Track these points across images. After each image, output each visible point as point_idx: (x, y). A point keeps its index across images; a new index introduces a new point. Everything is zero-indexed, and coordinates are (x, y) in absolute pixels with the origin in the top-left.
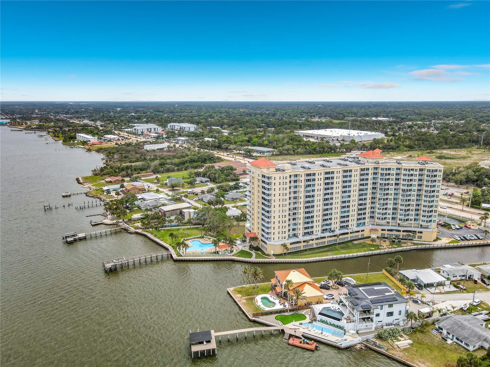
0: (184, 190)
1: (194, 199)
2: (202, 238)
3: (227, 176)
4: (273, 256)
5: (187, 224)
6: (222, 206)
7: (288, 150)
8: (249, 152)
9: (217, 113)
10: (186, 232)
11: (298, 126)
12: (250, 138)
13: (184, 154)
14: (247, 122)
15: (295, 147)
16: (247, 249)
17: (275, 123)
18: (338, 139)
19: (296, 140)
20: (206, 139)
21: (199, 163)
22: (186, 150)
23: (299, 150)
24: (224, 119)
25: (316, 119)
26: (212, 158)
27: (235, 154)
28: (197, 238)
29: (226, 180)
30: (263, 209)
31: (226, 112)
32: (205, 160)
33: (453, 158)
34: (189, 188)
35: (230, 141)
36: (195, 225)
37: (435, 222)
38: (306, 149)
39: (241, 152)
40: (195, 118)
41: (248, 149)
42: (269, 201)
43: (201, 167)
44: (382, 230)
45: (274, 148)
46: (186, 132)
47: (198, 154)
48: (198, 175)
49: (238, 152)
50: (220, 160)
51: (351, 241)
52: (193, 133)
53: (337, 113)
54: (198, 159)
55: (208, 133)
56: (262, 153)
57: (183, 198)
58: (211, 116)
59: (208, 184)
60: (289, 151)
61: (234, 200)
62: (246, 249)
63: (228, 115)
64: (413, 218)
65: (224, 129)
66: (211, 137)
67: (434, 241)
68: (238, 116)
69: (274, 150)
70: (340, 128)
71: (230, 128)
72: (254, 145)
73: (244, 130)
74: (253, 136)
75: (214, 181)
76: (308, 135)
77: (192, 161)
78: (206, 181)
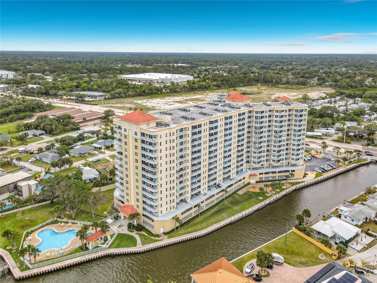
0: (14, 149)
1: (30, 160)
2: (55, 223)
3: (65, 125)
4: (164, 236)
5: (27, 204)
6: (70, 166)
7: (119, 93)
8: (81, 97)
9: (35, 61)
10: (27, 217)
11: (119, 71)
12: (78, 83)
13: (6, 104)
14: (69, 68)
15: (126, 90)
16: (125, 230)
17: (96, 69)
18: (158, 82)
19: (123, 83)
20: (30, 86)
21: (28, 113)
22: (7, 98)
23: (130, 93)
24: (44, 66)
25: (130, 66)
26: (42, 105)
27: (65, 99)
28: (47, 224)
29: (64, 130)
30: (144, 176)
31: (44, 60)
32: (33, 108)
33: (252, 94)
34: (19, 145)
35: (58, 87)
36: (40, 202)
37: (302, 159)
38: (136, 91)
39: (72, 97)
40: (12, 65)
41: (79, 94)
42: (152, 166)
43: (31, 116)
44: (260, 174)
45: (104, 92)
46: (3, 79)
47: (24, 102)
48: (28, 127)
49: (69, 97)
50: (50, 107)
51: (235, 192)
52: (12, 80)
53: (146, 61)
54: (25, 108)
55: (30, 80)
56: (94, 98)
57: (14, 161)
58: (29, 64)
59: (44, 137)
60: (121, 95)
61: (82, 156)
62: (123, 230)
63: (47, 63)
64: (284, 157)
65: (47, 75)
66: (35, 84)
67: (304, 177)
68: (57, 63)
69: (105, 94)
70: (155, 72)
71: (52, 75)
72: (84, 90)
73: (68, 76)
74: (81, 82)
75: (50, 133)
76: (130, 79)
77: (17, 111)
78: (40, 135)
